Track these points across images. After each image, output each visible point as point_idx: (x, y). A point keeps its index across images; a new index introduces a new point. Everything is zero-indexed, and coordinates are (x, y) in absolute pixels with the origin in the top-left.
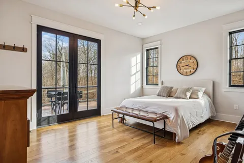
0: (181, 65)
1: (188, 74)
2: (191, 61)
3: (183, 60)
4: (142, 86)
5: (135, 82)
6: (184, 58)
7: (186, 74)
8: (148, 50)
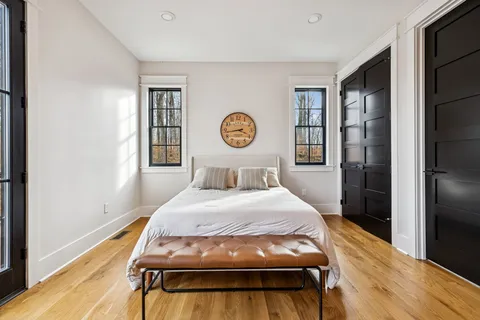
0: (229, 129)
1: (242, 144)
2: (246, 123)
3: (232, 120)
4: (140, 169)
5: (127, 159)
6: (235, 117)
7: (238, 146)
8: (151, 90)
